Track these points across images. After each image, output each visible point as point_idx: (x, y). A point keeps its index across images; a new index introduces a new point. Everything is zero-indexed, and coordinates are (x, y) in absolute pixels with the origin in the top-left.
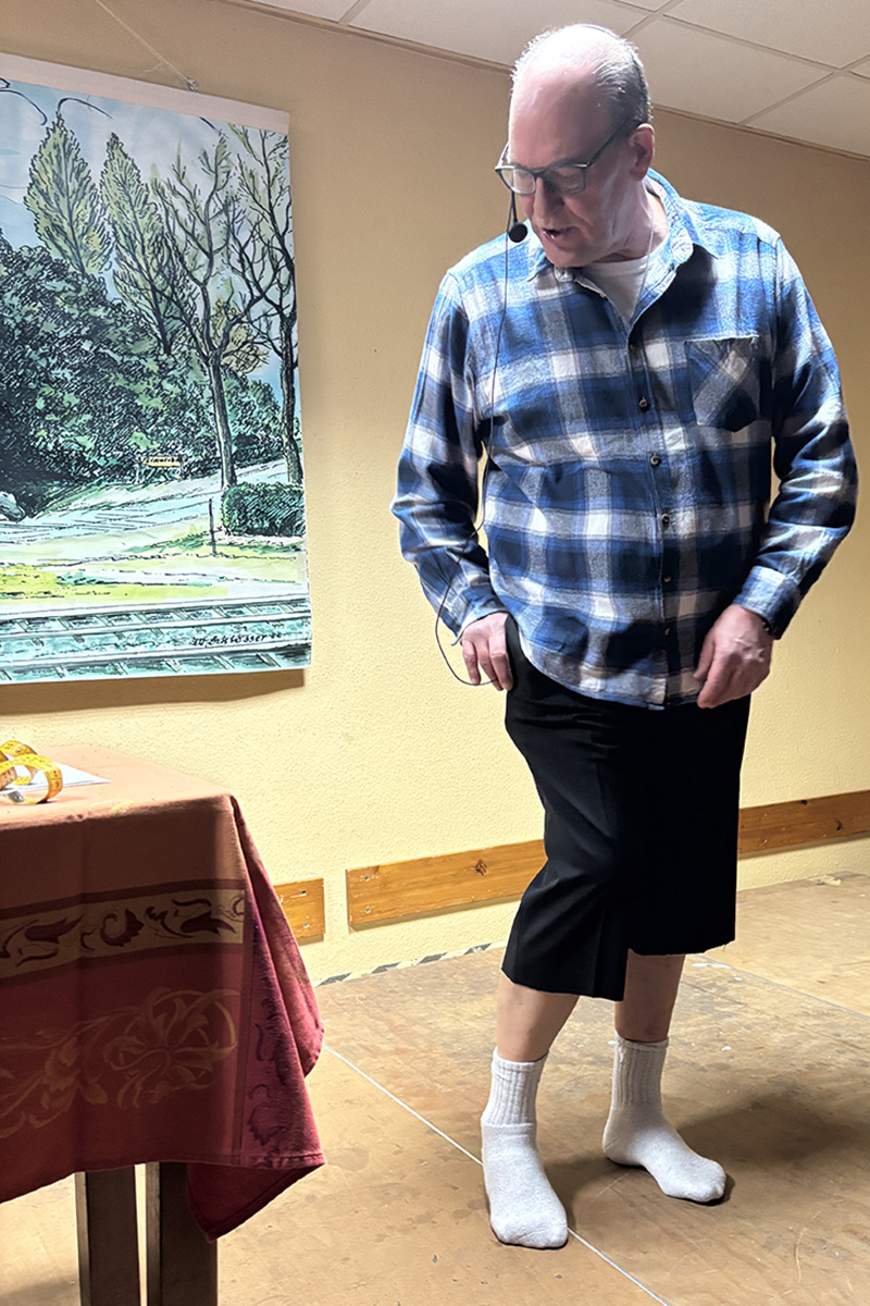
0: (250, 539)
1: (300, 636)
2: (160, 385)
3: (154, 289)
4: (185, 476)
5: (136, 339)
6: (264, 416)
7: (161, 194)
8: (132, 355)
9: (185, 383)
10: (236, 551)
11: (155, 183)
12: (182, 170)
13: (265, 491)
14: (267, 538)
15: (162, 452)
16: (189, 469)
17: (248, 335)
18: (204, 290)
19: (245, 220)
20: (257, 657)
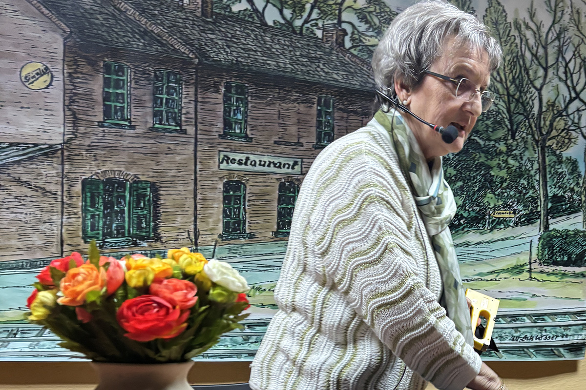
0: (555, 268)
1: (580, 337)
2: (506, 162)
3: (509, 95)
4: (516, 224)
5: (494, 130)
6: (571, 182)
7: (518, 28)
8: (490, 140)
9: (522, 160)
10: (544, 277)
11: (516, 21)
12: (533, 11)
13: (567, 235)
14: (565, 268)
15: (504, 208)
16: (520, 219)
17: (566, 124)
18: (540, 94)
19: (571, 44)
20: (550, 350)
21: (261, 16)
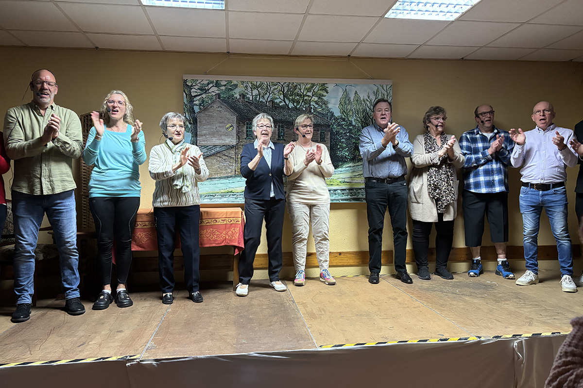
3: (362, 121)
11: (363, 100)
12: (369, 96)
21: (288, 106)
